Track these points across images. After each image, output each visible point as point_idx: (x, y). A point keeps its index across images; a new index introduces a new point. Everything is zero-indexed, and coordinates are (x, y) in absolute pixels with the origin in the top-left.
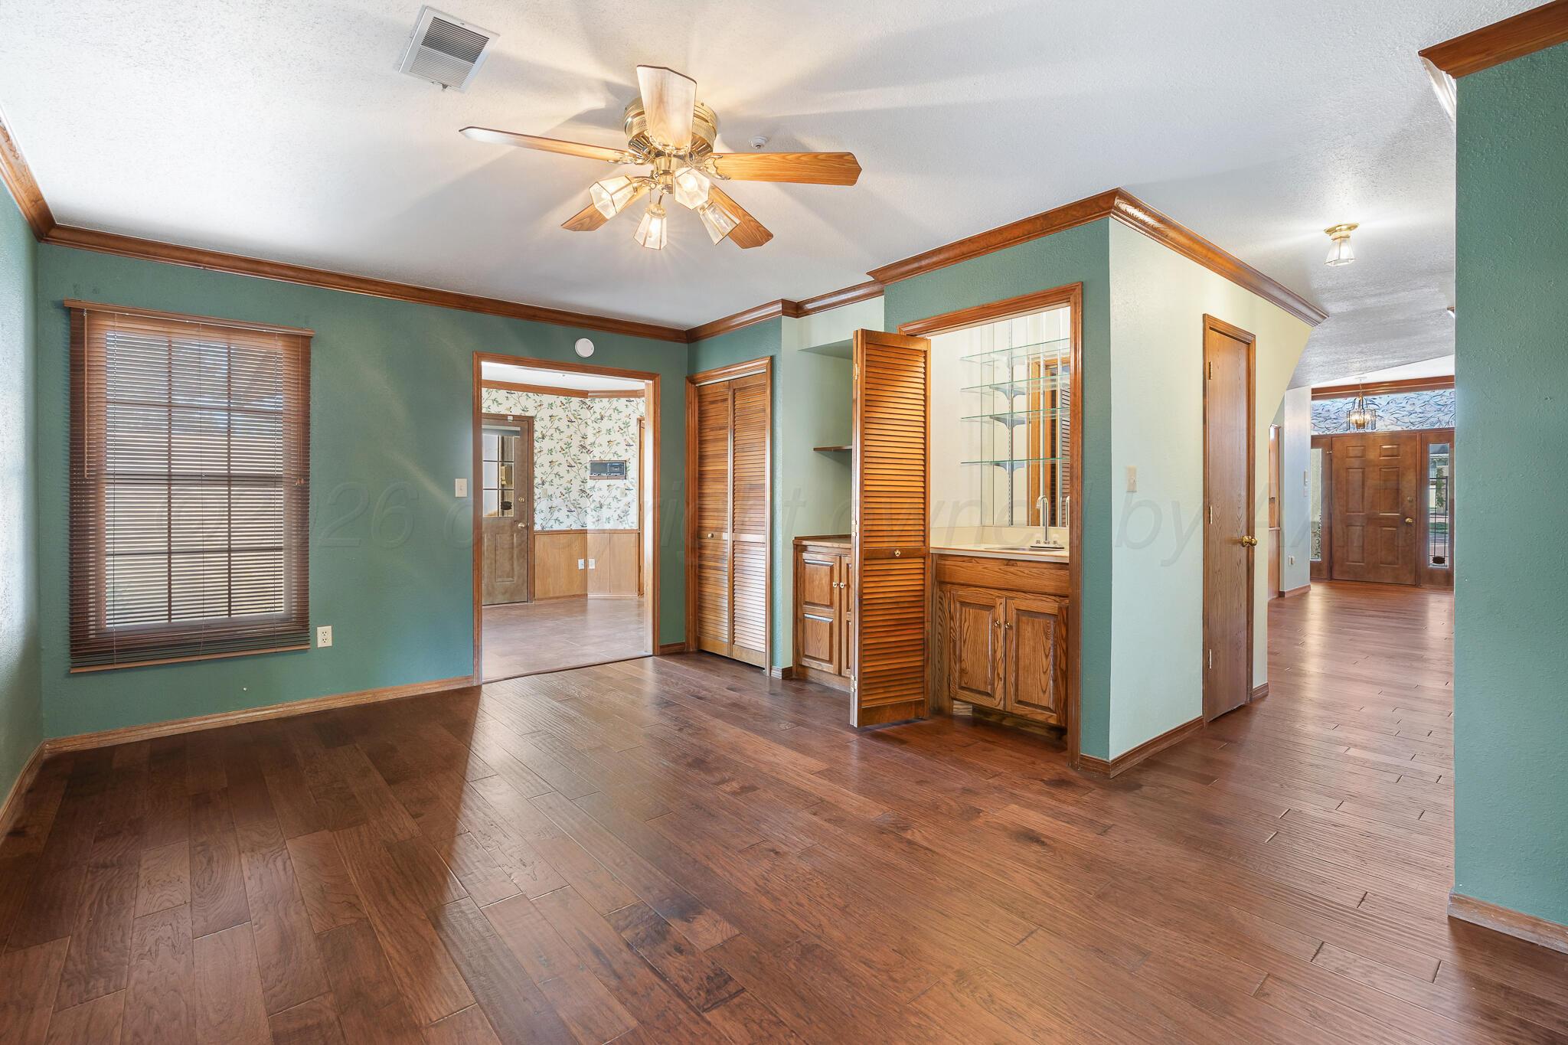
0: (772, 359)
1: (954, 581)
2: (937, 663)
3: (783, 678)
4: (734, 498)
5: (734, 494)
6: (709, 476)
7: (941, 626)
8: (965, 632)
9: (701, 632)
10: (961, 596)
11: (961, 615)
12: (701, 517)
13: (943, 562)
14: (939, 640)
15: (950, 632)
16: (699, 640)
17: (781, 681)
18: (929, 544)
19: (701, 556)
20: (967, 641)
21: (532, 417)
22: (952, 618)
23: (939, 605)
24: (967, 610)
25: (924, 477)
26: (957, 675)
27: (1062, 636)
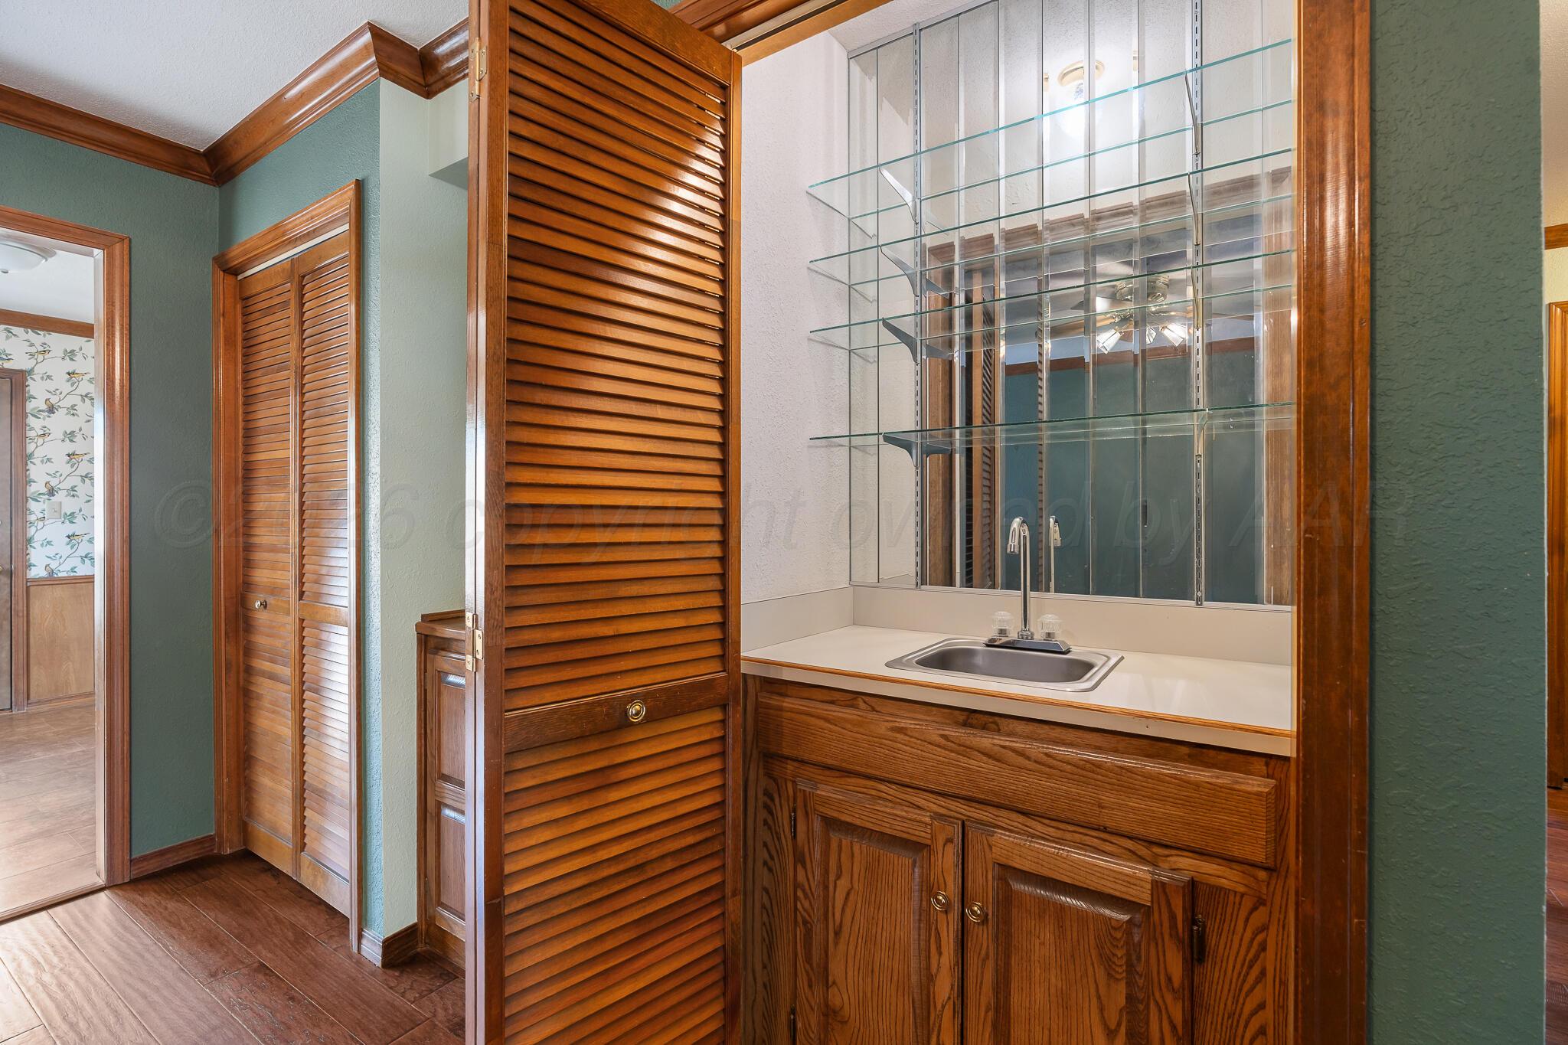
0: (360, 186)
1: (806, 757)
2: (758, 967)
3: (383, 966)
4: (302, 521)
5: (302, 512)
6: (262, 474)
7: (770, 870)
8: (839, 904)
9: (250, 814)
10: (825, 801)
11: (826, 853)
12: (248, 564)
13: (775, 701)
14: (763, 907)
15: (796, 898)
16: (245, 830)
17: (380, 971)
18: (738, 651)
19: (248, 651)
20: (846, 929)
21: (22, 372)
22: (800, 859)
23: (763, 814)
24: (845, 842)
25: (723, 462)
26: (814, 1019)
27: (1169, 979)
